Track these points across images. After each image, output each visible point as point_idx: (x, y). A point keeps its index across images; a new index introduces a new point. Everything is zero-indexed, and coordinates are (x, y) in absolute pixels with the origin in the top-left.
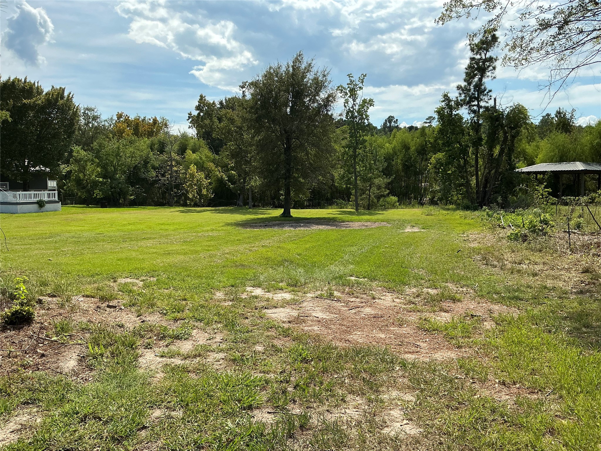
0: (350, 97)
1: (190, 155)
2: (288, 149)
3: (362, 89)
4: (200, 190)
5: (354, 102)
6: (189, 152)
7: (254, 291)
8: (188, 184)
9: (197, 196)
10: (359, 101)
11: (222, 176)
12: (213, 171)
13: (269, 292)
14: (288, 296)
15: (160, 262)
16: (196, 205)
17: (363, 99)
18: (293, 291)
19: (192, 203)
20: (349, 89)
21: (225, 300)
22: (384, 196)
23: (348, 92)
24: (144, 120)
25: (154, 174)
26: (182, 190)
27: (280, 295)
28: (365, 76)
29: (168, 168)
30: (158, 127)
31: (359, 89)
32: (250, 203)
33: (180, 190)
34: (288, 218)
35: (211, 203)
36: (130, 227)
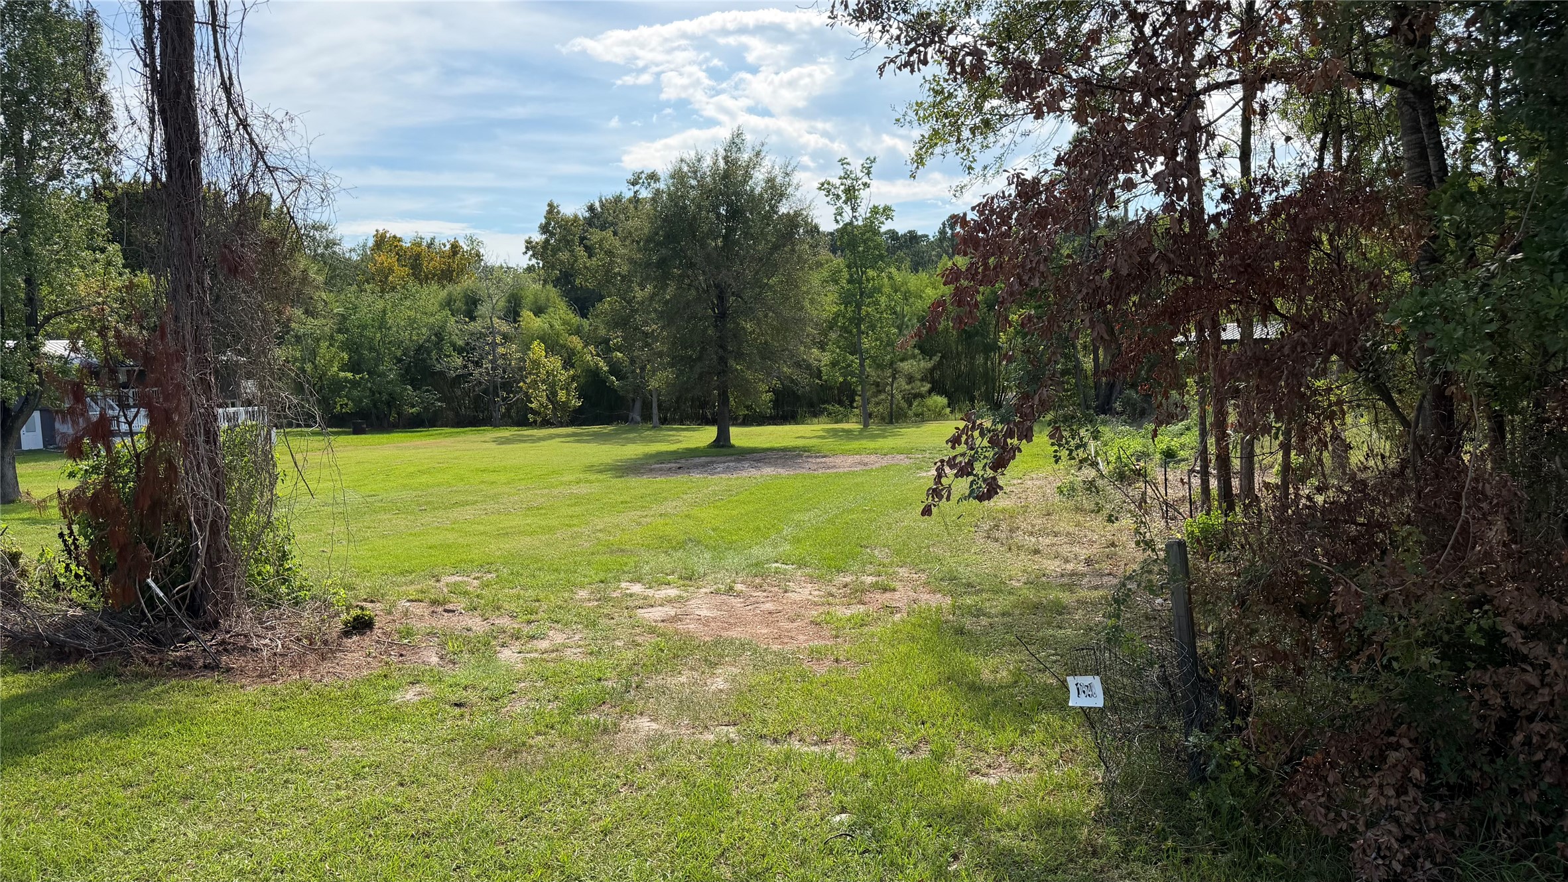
0: (845, 202)
1: (531, 321)
2: (722, 316)
3: (869, 187)
4: (555, 394)
5: (853, 212)
6: (527, 314)
7: (631, 588)
8: (528, 381)
9: (547, 405)
10: (863, 211)
11: (597, 365)
12: (579, 353)
13: (650, 588)
14: (672, 592)
15: (496, 548)
16: (546, 423)
17: (871, 206)
18: (683, 586)
19: (539, 419)
20: (842, 187)
21: (589, 600)
22: (920, 396)
23: (840, 193)
24: (432, 244)
25: (459, 361)
26: (518, 392)
27: (664, 592)
28: (874, 161)
29: (487, 348)
30: (461, 259)
31: (862, 187)
32: (655, 418)
33: (512, 392)
34: (724, 450)
35: (577, 418)
36: (424, 479)
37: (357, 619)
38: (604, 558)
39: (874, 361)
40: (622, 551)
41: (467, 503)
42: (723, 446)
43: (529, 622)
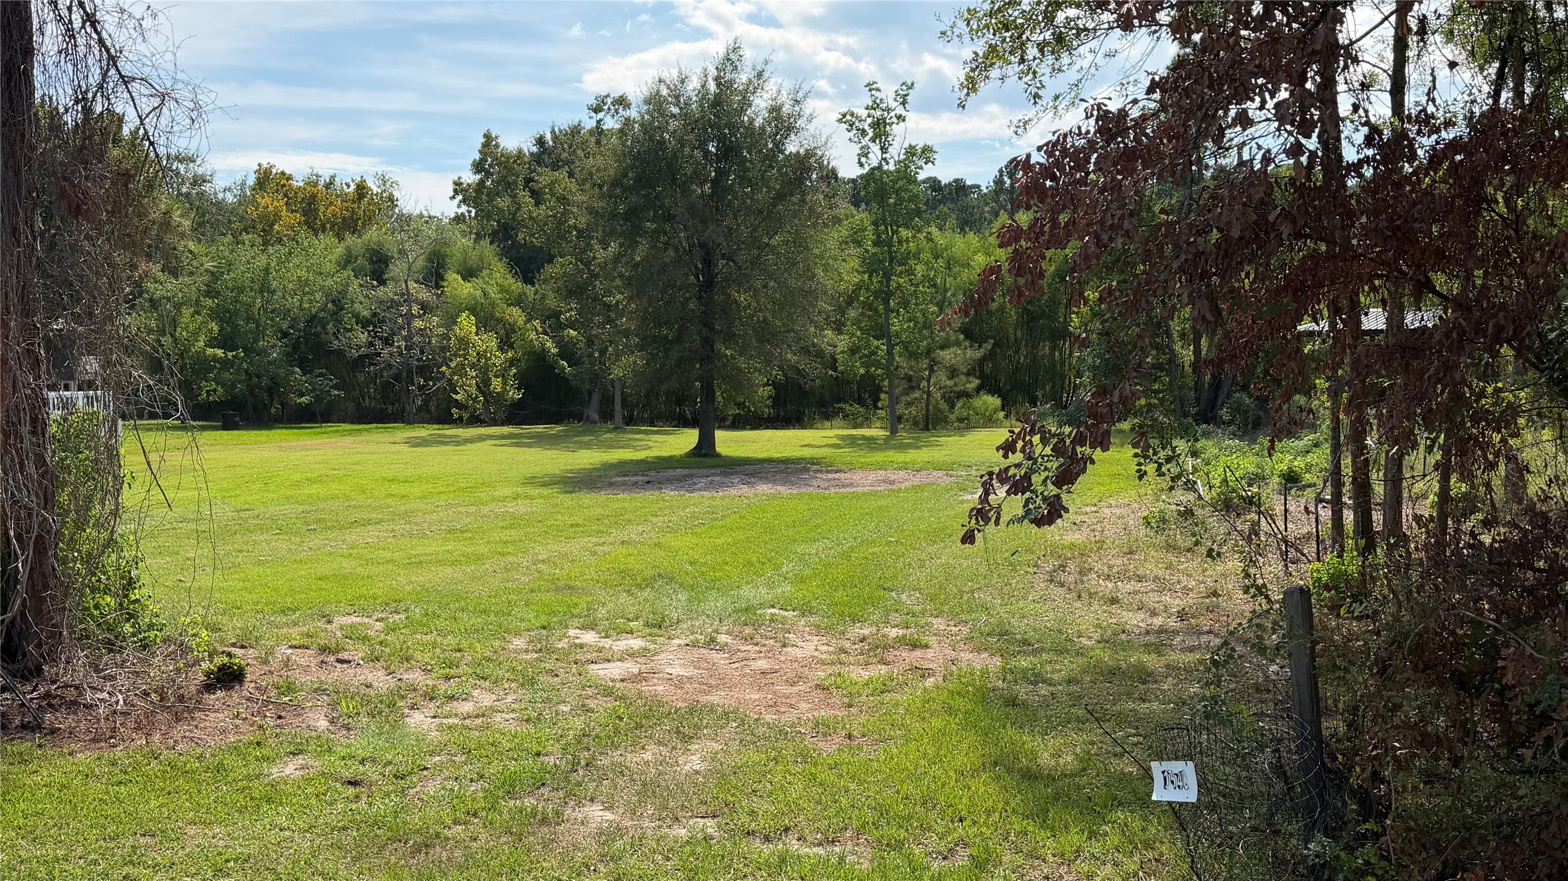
0: (873, 140)
1: (458, 287)
2: (708, 285)
3: (904, 120)
4: (487, 382)
5: (883, 153)
6: (453, 278)
7: (582, 636)
8: (453, 365)
9: (477, 397)
10: (896, 151)
11: (543, 345)
12: (520, 329)
13: (607, 637)
14: (636, 643)
15: (406, 581)
16: (476, 421)
17: (906, 145)
18: (650, 635)
19: (466, 416)
20: (869, 120)
21: (527, 651)
22: (967, 395)
23: (867, 128)
24: (331, 183)
25: (363, 337)
26: (439, 379)
27: (624, 642)
28: (911, 87)
29: (400, 320)
30: (369, 204)
31: (894, 120)
32: (618, 416)
33: (431, 379)
34: (707, 460)
35: (516, 415)
36: (313, 490)
37: (222, 668)
38: (547, 597)
39: (906, 348)
40: (571, 588)
41: (369, 522)
42: (705, 455)
43: (448, 678)
